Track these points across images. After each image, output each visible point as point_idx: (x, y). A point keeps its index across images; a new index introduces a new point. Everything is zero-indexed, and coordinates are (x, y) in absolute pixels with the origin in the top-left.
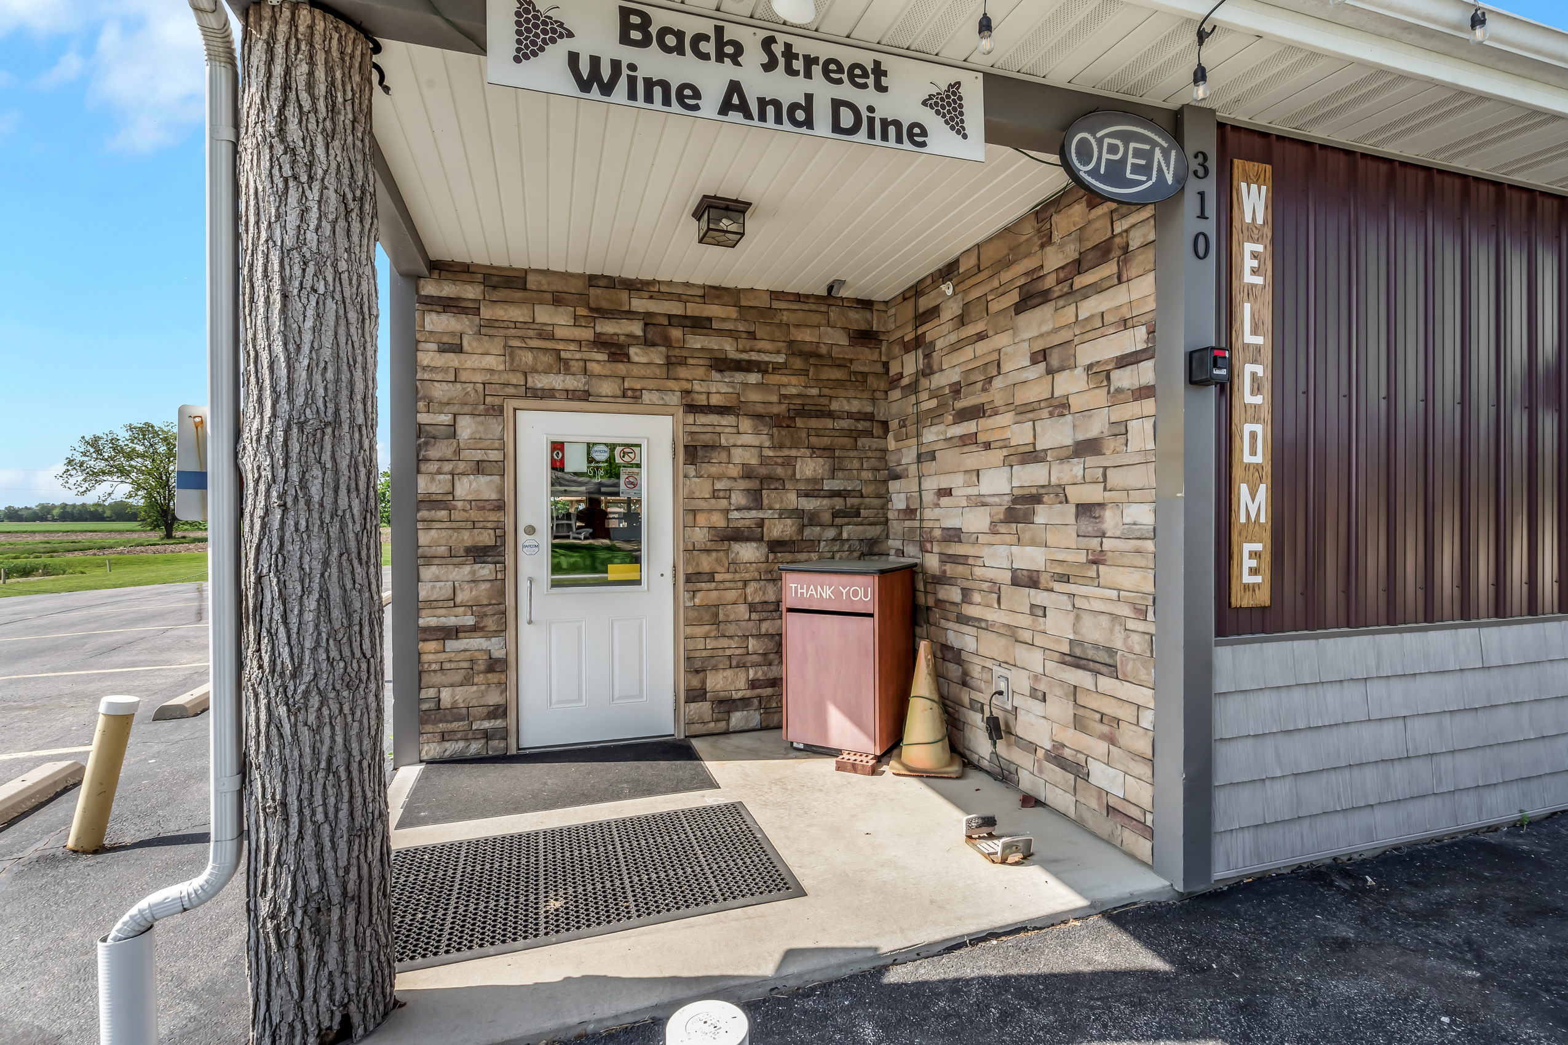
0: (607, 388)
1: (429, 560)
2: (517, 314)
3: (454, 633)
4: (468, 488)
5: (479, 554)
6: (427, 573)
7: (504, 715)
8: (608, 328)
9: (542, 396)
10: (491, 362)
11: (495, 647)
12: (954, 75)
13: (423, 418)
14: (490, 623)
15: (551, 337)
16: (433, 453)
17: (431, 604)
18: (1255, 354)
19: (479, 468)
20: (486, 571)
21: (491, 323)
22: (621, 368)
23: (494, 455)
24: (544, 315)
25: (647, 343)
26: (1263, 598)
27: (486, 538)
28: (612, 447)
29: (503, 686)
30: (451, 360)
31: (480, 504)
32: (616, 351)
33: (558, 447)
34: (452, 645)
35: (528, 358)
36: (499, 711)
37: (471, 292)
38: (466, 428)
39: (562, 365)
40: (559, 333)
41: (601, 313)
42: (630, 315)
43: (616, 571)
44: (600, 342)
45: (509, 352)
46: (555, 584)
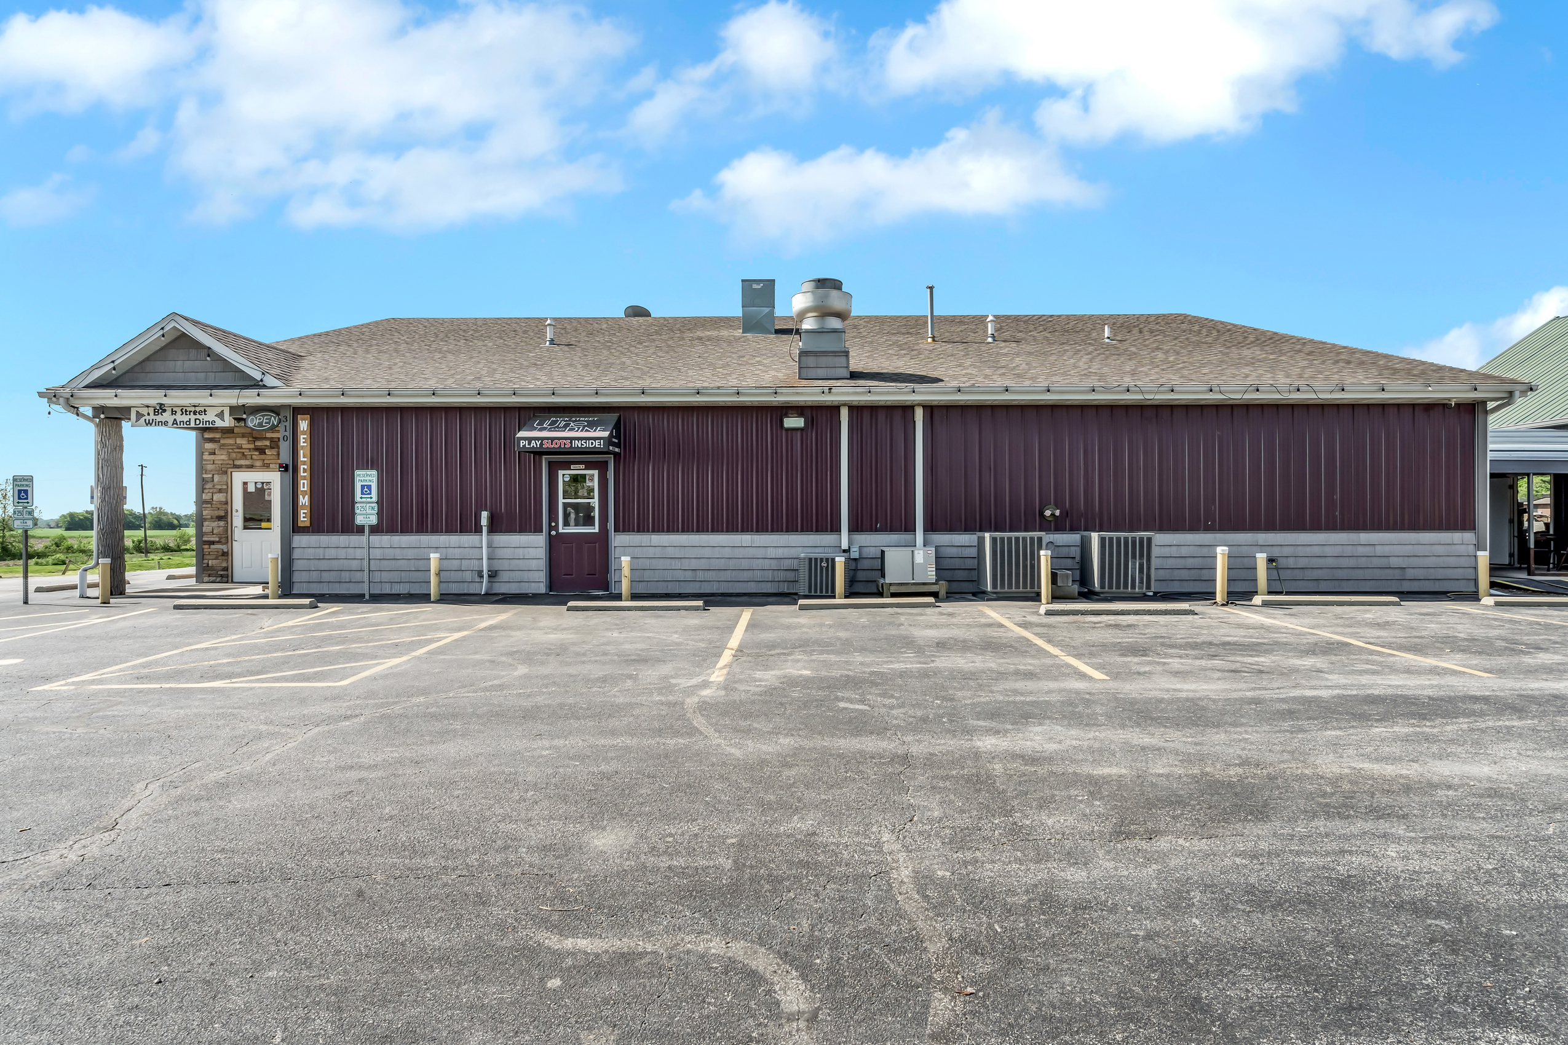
0: (258, 463)
1: (206, 520)
2: (231, 441)
3: (213, 543)
4: (217, 497)
5: (220, 518)
6: (205, 524)
7: (227, 570)
8: (258, 443)
9: (238, 467)
10: (223, 457)
11: (224, 548)
12: (222, 408)
13: (204, 476)
14: (223, 540)
15: (241, 448)
16: (207, 486)
17: (206, 534)
18: (304, 463)
19: (220, 491)
20: (222, 523)
21: (223, 445)
22: (263, 457)
23: (225, 487)
24: (239, 441)
25: (272, 448)
26: (308, 524)
27: (222, 513)
28: (263, 483)
29: (227, 560)
30: (212, 457)
31: (221, 502)
32: (262, 451)
33: (245, 484)
34: (212, 546)
35: (234, 455)
36: (226, 569)
37: (218, 435)
38: (216, 478)
39: (244, 456)
40: (244, 446)
41: (256, 439)
42: (266, 438)
43: (264, 525)
44: (256, 449)
45: (229, 454)
46: (245, 528)
